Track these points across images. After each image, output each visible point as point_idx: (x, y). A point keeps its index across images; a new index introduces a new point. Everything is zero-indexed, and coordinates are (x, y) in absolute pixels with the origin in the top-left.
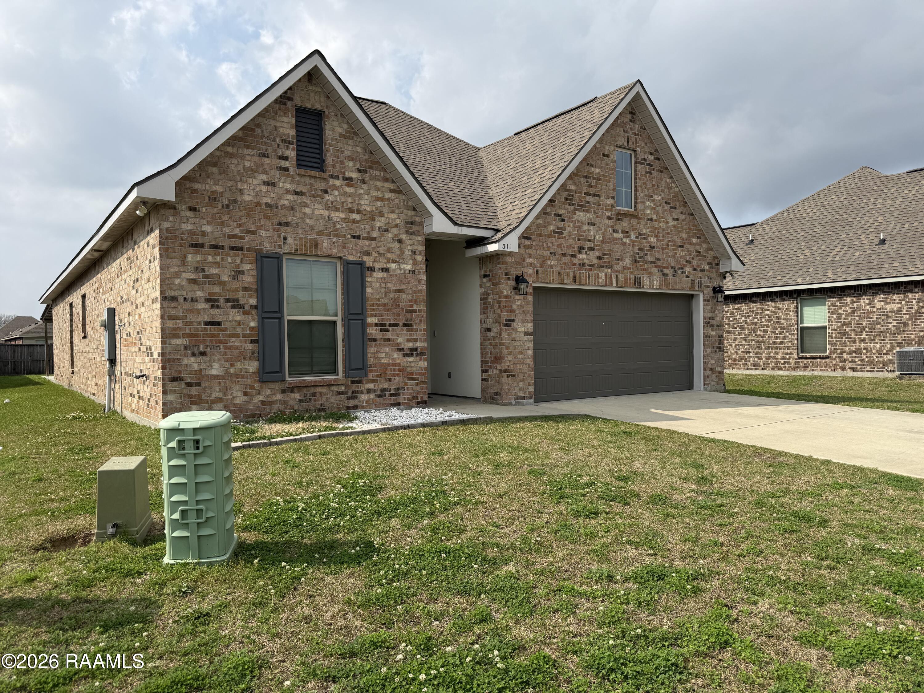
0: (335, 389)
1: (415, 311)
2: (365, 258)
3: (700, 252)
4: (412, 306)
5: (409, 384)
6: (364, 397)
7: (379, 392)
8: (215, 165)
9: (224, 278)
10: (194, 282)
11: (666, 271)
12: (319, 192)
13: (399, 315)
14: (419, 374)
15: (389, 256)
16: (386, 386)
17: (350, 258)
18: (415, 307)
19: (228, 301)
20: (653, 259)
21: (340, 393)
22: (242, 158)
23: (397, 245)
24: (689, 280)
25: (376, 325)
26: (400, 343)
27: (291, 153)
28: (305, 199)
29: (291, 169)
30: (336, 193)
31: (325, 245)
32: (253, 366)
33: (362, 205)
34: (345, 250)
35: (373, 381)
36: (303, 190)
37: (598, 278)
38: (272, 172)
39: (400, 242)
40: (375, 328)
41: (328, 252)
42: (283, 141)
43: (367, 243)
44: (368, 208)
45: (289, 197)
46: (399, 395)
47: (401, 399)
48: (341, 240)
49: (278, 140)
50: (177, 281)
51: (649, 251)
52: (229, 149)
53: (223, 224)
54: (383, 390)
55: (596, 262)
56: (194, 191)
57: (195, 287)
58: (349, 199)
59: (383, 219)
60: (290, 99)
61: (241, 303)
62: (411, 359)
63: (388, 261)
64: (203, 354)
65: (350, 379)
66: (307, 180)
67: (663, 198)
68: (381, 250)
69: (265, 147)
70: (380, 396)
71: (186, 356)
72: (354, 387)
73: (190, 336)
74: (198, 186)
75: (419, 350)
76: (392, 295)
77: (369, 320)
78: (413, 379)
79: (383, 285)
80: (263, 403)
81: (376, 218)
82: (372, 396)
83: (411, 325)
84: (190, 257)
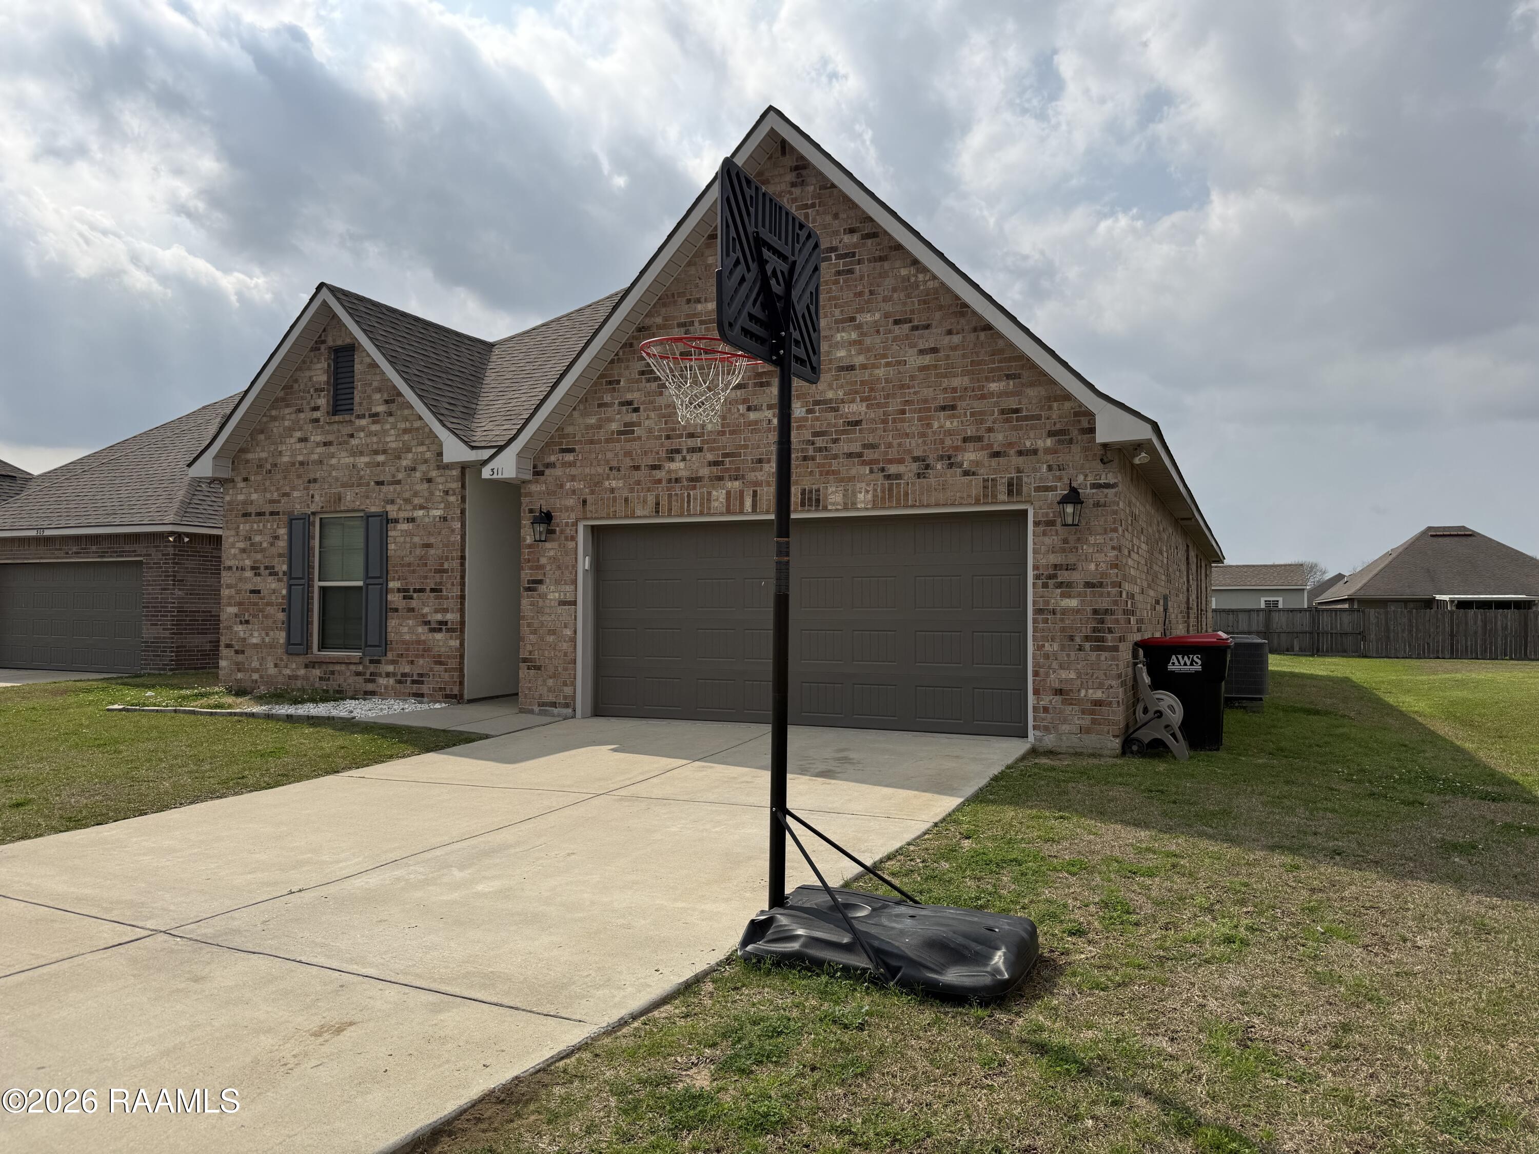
0: (353, 667)
1: (446, 571)
2: (389, 508)
3: (1017, 411)
4: (442, 564)
5: (435, 669)
6: (382, 681)
7: (399, 677)
8: (262, 432)
9: (265, 545)
10: (243, 551)
11: (893, 469)
12: (346, 438)
13: (426, 577)
14: (449, 657)
15: (416, 501)
16: (407, 669)
17: (373, 509)
18: (446, 566)
19: (266, 568)
20: (856, 448)
21: (358, 674)
22: (283, 419)
23: (426, 486)
24: (976, 481)
25: (399, 590)
26: (426, 614)
27: (322, 402)
28: (332, 449)
29: (322, 419)
30: (362, 434)
31: (348, 498)
32: (281, 637)
33: (388, 443)
34: (368, 501)
35: (393, 662)
36: (331, 439)
37: (709, 500)
38: (306, 427)
39: (429, 481)
40: (397, 595)
41: (351, 507)
42: (316, 390)
43: (391, 488)
44: (394, 445)
45: (319, 450)
46: (422, 683)
47: (425, 689)
48: (364, 489)
49: (312, 390)
50: (233, 551)
51: (844, 432)
52: (274, 413)
53: (265, 490)
54: (404, 675)
55: (705, 472)
56: (247, 461)
57: (245, 556)
58: (375, 439)
59: (410, 456)
60: (324, 342)
61: (276, 570)
62: (438, 636)
63: (414, 508)
64: (247, 622)
65: (368, 658)
66: (336, 427)
67: (886, 316)
68: (407, 495)
69: (300, 402)
70: (400, 682)
71: (236, 624)
72: (372, 668)
73: (240, 604)
74: (250, 456)
75: (449, 623)
76: (418, 552)
77: (391, 585)
78: (441, 663)
79: (408, 539)
80: (290, 677)
81: (403, 455)
82: (392, 681)
83: (441, 591)
84: (241, 526)
